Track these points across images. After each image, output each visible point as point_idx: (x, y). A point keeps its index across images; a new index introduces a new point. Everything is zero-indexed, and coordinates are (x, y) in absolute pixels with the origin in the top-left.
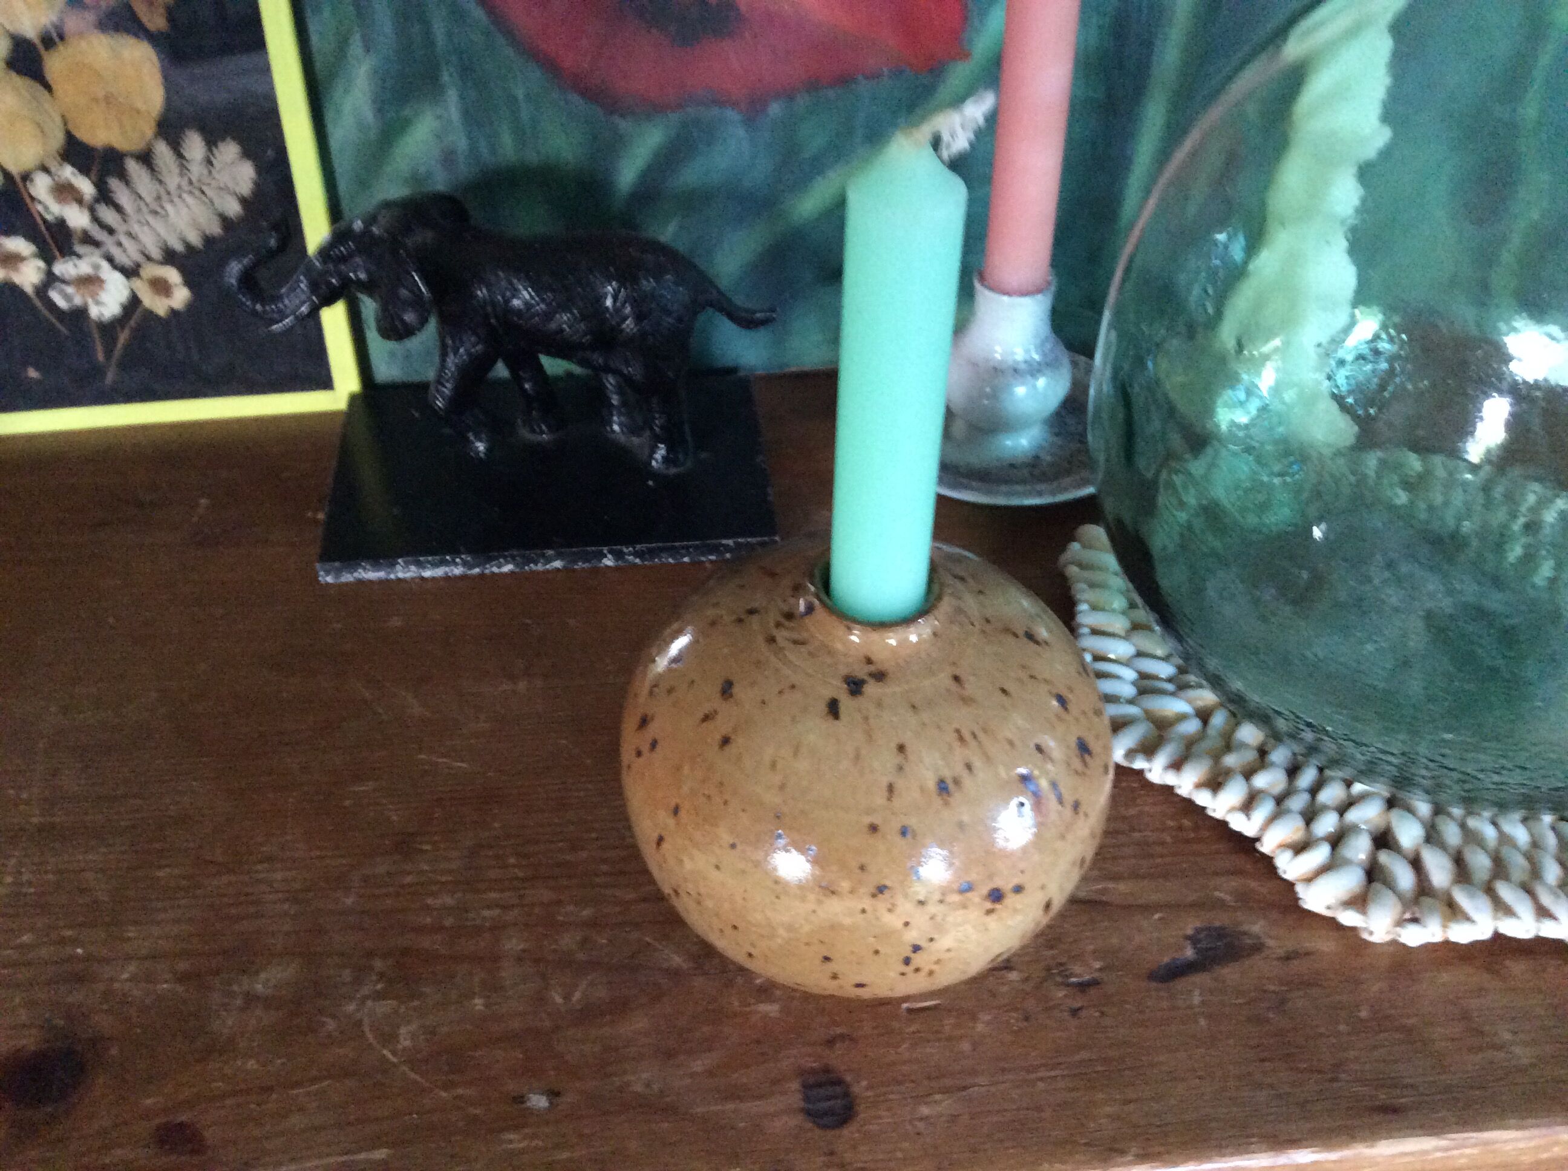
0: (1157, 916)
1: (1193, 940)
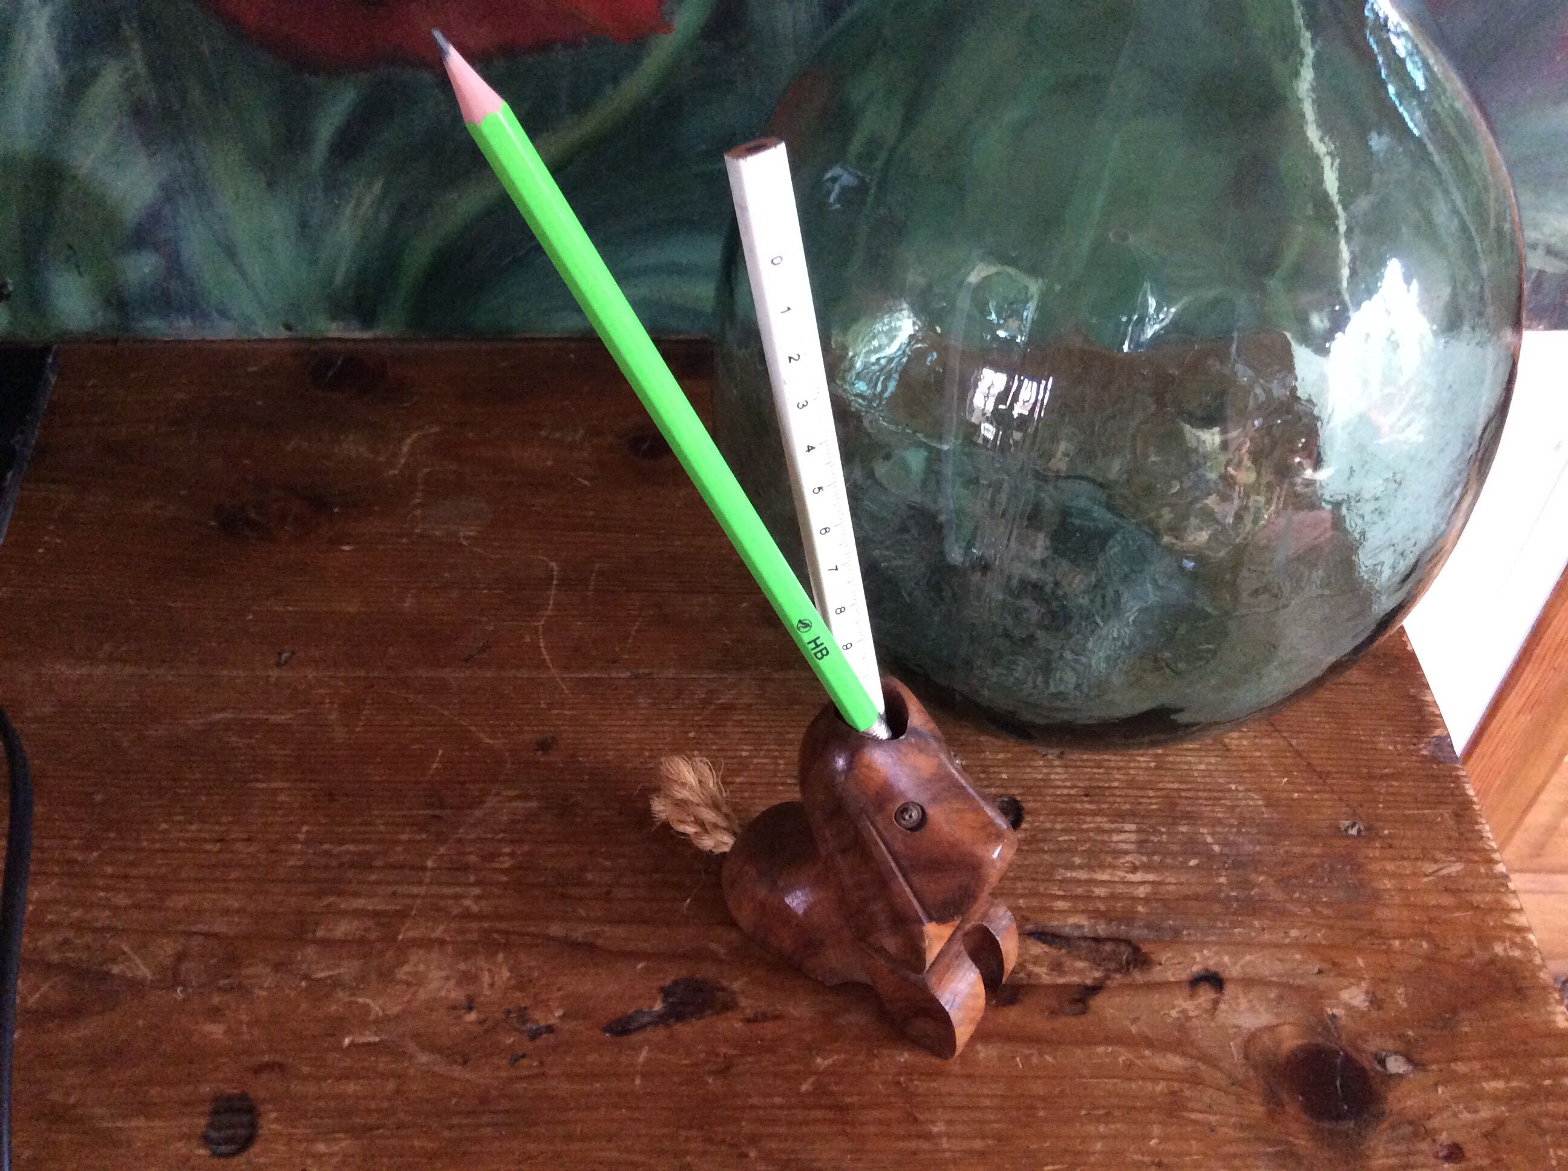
0: (640, 966)
1: (666, 992)
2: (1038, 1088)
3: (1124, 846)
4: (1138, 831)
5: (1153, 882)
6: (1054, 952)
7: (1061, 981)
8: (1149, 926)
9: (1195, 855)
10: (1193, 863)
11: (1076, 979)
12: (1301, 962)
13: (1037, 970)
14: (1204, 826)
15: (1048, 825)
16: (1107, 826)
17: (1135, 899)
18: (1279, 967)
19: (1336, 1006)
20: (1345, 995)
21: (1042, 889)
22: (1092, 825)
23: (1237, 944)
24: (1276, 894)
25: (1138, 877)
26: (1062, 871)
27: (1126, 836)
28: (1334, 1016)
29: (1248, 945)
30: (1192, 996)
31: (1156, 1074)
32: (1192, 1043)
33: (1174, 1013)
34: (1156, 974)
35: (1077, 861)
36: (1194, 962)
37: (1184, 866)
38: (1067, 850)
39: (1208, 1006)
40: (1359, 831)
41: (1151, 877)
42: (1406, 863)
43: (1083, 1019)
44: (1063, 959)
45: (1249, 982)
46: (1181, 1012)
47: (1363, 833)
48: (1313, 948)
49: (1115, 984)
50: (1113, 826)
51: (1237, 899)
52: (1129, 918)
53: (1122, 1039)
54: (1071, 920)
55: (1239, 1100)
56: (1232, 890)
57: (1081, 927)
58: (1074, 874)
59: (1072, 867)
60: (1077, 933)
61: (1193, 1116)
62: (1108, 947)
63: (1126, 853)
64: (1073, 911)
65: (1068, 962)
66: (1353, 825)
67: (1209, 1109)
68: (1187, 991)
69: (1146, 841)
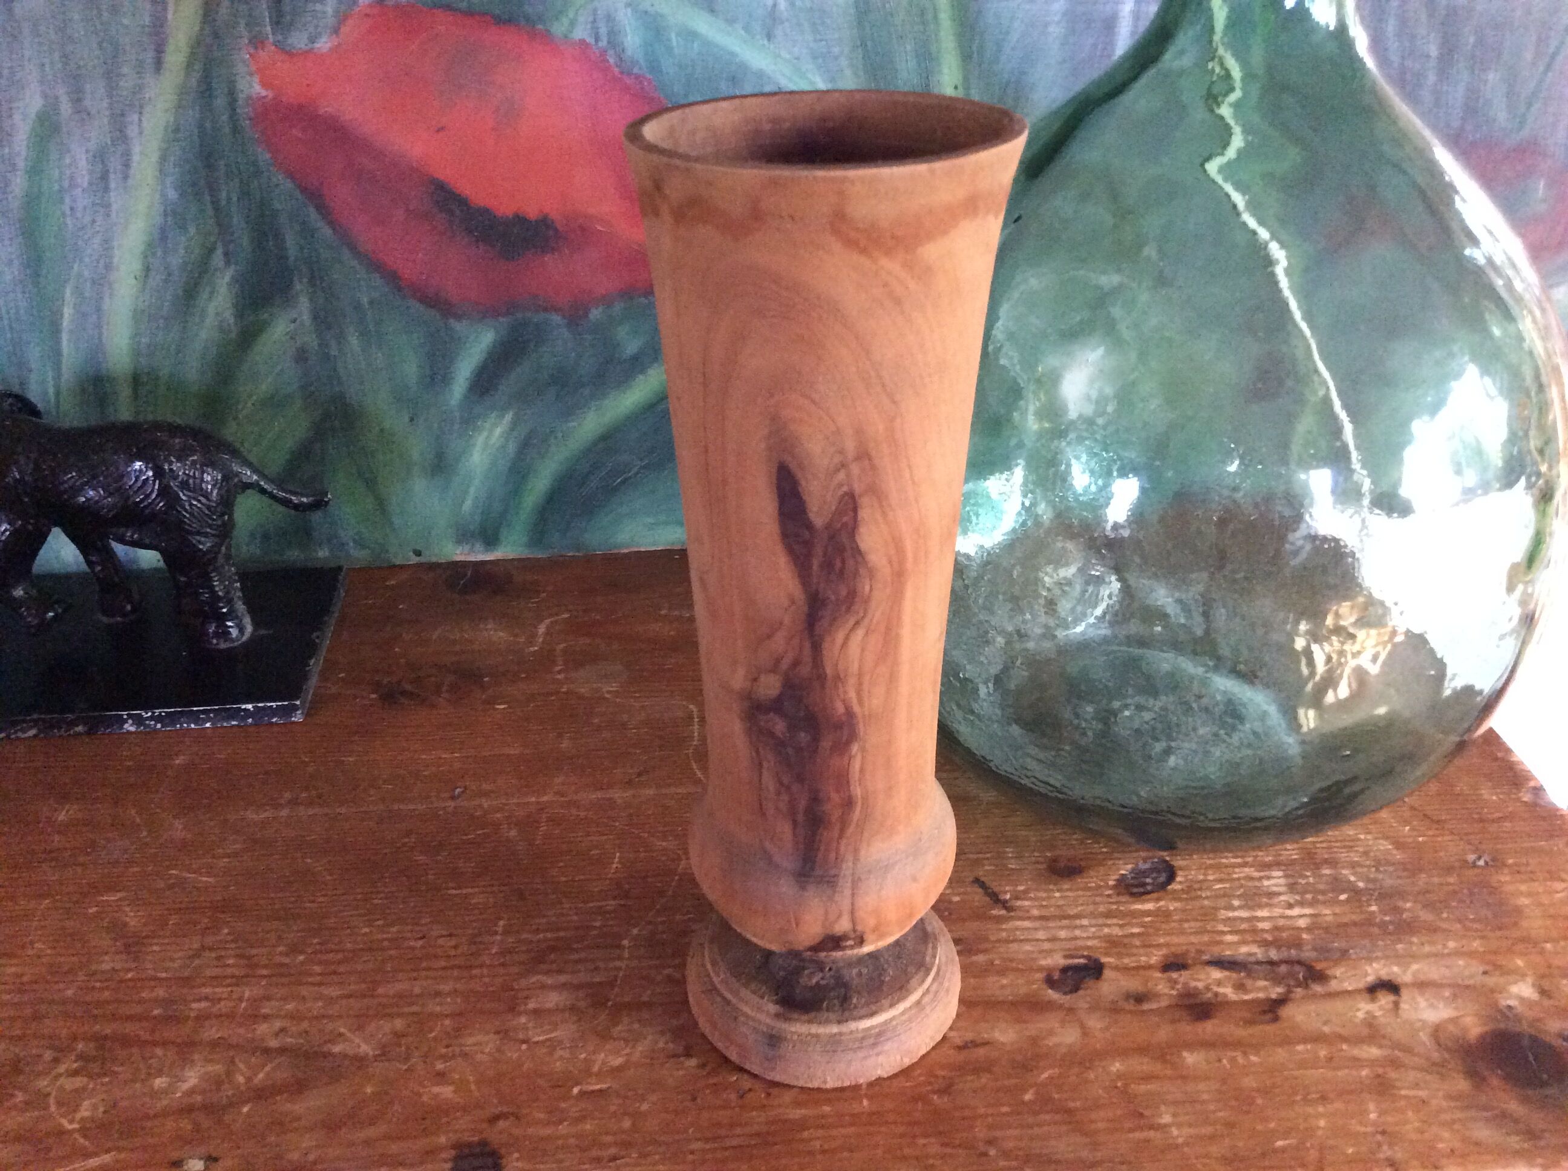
2: (1249, 1082)
3: (1275, 889)
4: (1286, 876)
5: (1311, 915)
6: (1234, 975)
7: (1246, 997)
8: (1315, 949)
9: (1343, 891)
10: (1343, 897)
11: (1261, 995)
12: (1465, 967)
13: (1221, 990)
14: (1343, 868)
15: (1201, 877)
16: (1256, 874)
17: (1299, 929)
18: (1447, 972)
19: (1508, 998)
20: (1514, 989)
21: (1209, 928)
22: (1242, 875)
23: (1403, 956)
24: (1425, 916)
25: (1296, 911)
26: (1222, 912)
27: (1276, 881)
28: (1510, 1007)
29: (1414, 957)
30: (1373, 1000)
31: (1357, 1062)
32: (1384, 1037)
33: (1361, 1015)
34: (1334, 985)
35: (1236, 903)
36: (1366, 975)
37: (1335, 902)
38: (1224, 896)
39: (1391, 1006)
40: (1486, 863)
41: (1308, 911)
42: (1536, 884)
43: (1277, 1025)
44: (1244, 981)
45: (1422, 985)
46: (1367, 1013)
47: (1491, 863)
48: (1471, 954)
49: (1298, 996)
50: (1262, 874)
51: (1391, 922)
52: (1298, 944)
53: (1318, 1038)
54: (1244, 949)
55: (1443, 1077)
56: (1385, 915)
57: (1255, 954)
58: (1236, 914)
59: (1234, 909)
60: (1252, 959)
61: (1403, 1092)
62: (1283, 969)
63: (1280, 894)
64: (1244, 942)
65: (1249, 983)
66: (1479, 858)
67: (1417, 1086)
68: (1367, 996)
69: (1295, 884)
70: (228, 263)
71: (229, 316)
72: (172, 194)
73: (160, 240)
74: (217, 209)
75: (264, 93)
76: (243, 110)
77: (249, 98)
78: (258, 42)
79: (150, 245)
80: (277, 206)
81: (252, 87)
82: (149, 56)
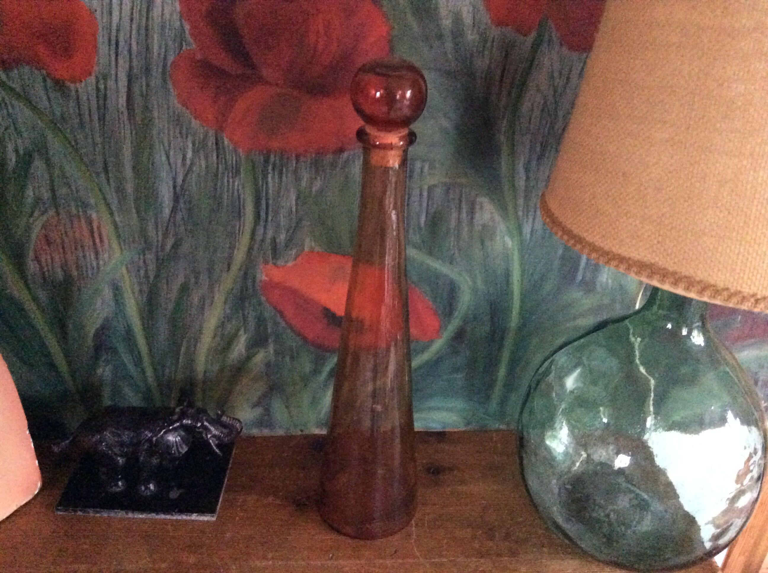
70: (245, 333)
71: (243, 350)
72: (228, 311)
73: (222, 325)
74: (243, 315)
75: (266, 279)
76: (258, 284)
77: (261, 281)
78: (266, 262)
79: (217, 327)
80: (266, 314)
81: (262, 277)
82: (226, 266)
